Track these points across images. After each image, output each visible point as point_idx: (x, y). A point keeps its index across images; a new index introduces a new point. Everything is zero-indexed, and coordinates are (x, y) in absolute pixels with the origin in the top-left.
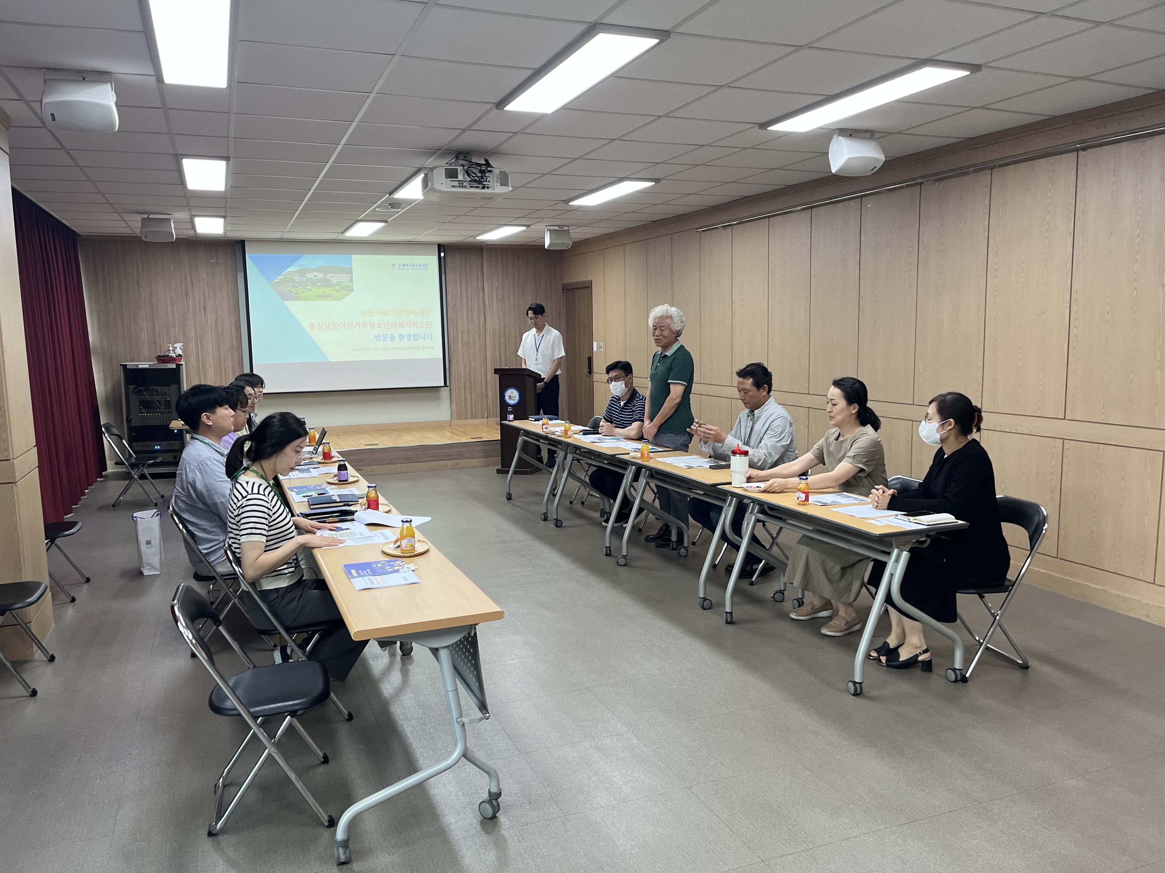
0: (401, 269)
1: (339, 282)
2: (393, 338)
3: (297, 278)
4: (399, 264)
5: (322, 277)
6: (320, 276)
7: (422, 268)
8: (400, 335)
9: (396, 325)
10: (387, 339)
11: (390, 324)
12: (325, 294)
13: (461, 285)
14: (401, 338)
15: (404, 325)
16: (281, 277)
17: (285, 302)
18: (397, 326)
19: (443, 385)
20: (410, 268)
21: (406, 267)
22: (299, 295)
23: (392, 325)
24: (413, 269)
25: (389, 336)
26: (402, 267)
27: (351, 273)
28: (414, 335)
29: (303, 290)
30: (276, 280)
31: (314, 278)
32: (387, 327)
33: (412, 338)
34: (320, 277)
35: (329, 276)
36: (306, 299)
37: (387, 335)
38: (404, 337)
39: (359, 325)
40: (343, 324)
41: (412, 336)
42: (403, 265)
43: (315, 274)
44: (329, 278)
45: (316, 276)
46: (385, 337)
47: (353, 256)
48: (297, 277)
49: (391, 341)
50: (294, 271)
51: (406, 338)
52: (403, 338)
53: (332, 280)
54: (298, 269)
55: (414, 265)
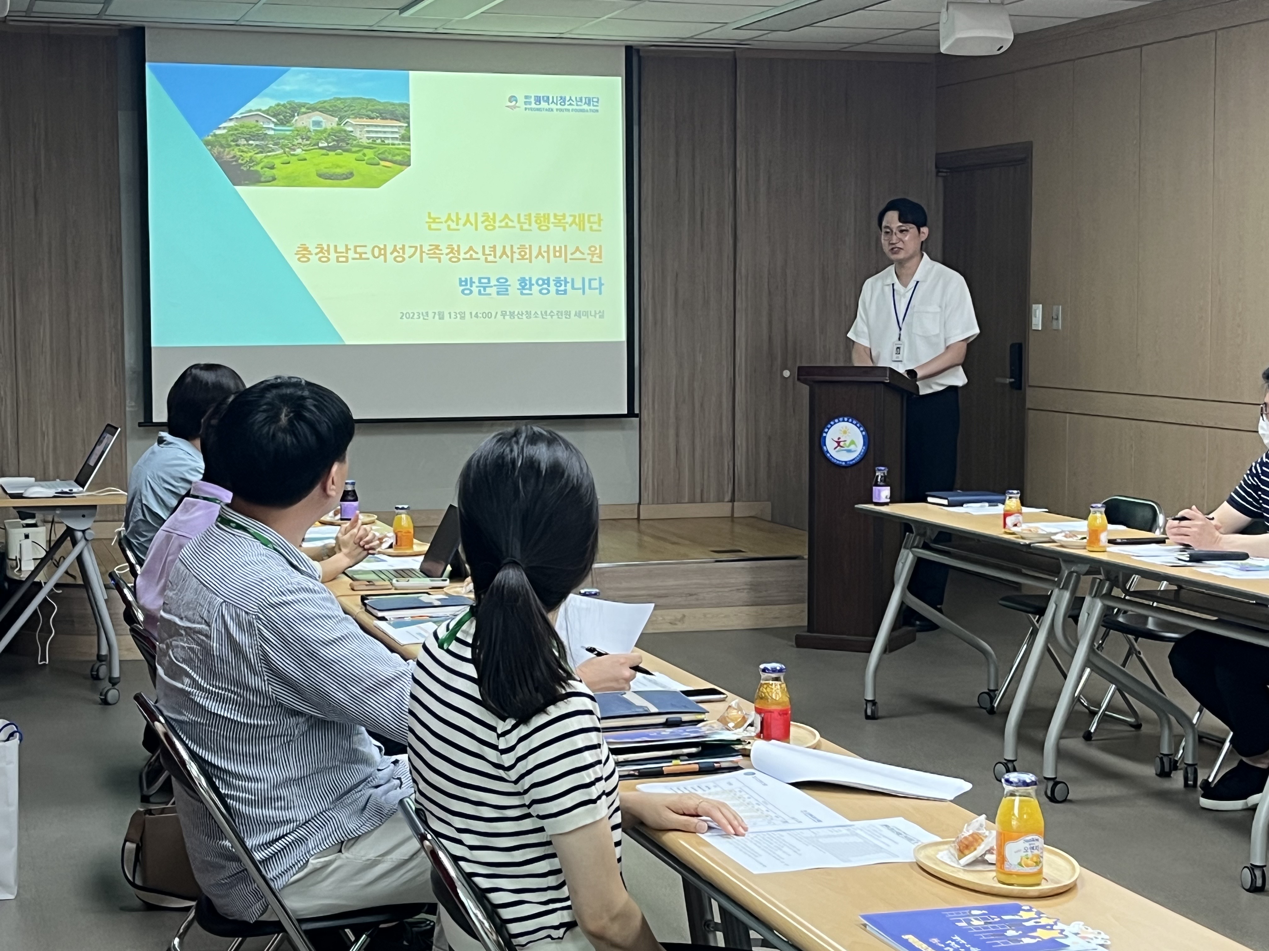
0: (531, 109)
1: (374, 140)
2: (503, 288)
3: (270, 127)
4: (526, 97)
5: (335, 125)
6: (330, 123)
7: (586, 107)
8: (523, 280)
9: (513, 252)
10: (488, 290)
11: (499, 252)
12: (338, 171)
13: (677, 154)
14: (523, 288)
15: (534, 254)
16: (231, 124)
17: (238, 188)
18: (516, 256)
19: (625, 412)
20: (553, 106)
21: (544, 105)
22: (274, 171)
23: (504, 253)
24: (561, 110)
25: (493, 282)
26: (533, 106)
27: (406, 118)
28: (558, 281)
29: (285, 158)
30: (218, 132)
31: (312, 128)
32: (490, 258)
33: (553, 288)
34: (329, 127)
35: (352, 125)
36: (292, 181)
37: (489, 279)
38: (531, 285)
39: (422, 252)
40: (380, 249)
41: (552, 283)
42: (538, 100)
43: (317, 116)
44: (350, 129)
45: (317, 123)
46: (485, 284)
47: (413, 75)
48: (272, 126)
49: (498, 293)
50: (264, 108)
51: (536, 288)
52: (530, 289)
53: (357, 134)
54: (273, 103)
55: (563, 99)
